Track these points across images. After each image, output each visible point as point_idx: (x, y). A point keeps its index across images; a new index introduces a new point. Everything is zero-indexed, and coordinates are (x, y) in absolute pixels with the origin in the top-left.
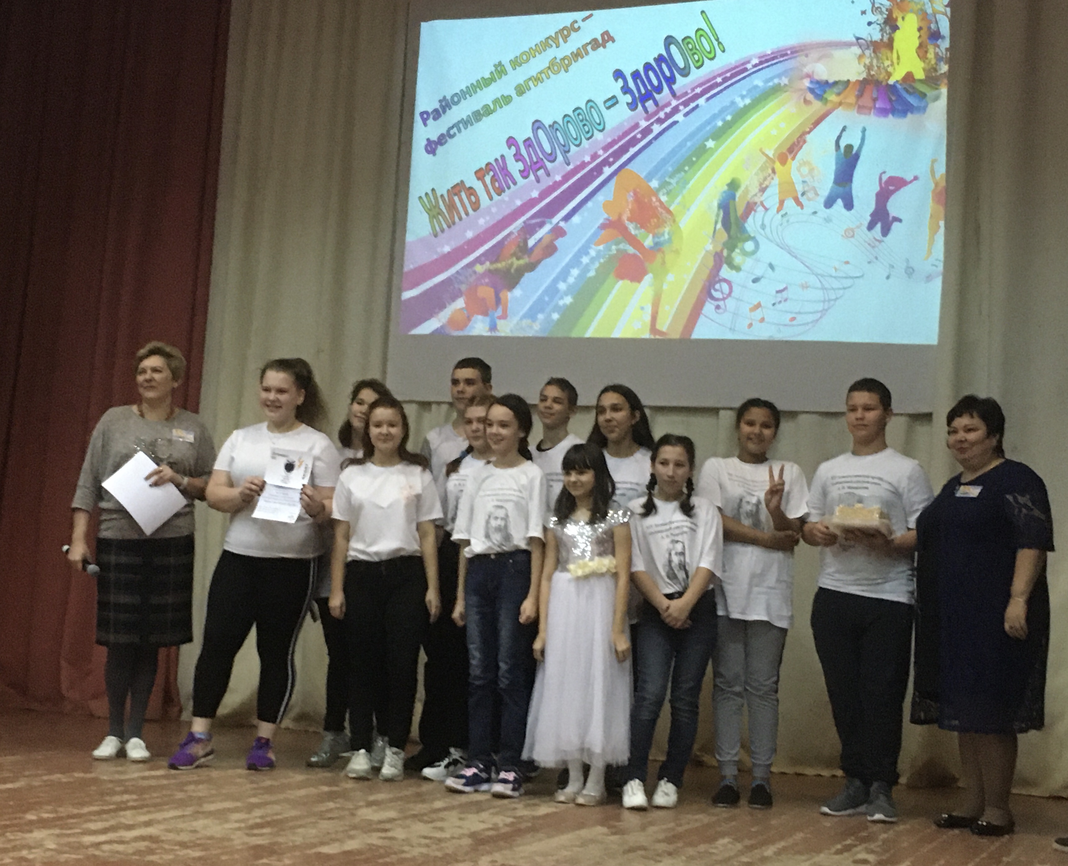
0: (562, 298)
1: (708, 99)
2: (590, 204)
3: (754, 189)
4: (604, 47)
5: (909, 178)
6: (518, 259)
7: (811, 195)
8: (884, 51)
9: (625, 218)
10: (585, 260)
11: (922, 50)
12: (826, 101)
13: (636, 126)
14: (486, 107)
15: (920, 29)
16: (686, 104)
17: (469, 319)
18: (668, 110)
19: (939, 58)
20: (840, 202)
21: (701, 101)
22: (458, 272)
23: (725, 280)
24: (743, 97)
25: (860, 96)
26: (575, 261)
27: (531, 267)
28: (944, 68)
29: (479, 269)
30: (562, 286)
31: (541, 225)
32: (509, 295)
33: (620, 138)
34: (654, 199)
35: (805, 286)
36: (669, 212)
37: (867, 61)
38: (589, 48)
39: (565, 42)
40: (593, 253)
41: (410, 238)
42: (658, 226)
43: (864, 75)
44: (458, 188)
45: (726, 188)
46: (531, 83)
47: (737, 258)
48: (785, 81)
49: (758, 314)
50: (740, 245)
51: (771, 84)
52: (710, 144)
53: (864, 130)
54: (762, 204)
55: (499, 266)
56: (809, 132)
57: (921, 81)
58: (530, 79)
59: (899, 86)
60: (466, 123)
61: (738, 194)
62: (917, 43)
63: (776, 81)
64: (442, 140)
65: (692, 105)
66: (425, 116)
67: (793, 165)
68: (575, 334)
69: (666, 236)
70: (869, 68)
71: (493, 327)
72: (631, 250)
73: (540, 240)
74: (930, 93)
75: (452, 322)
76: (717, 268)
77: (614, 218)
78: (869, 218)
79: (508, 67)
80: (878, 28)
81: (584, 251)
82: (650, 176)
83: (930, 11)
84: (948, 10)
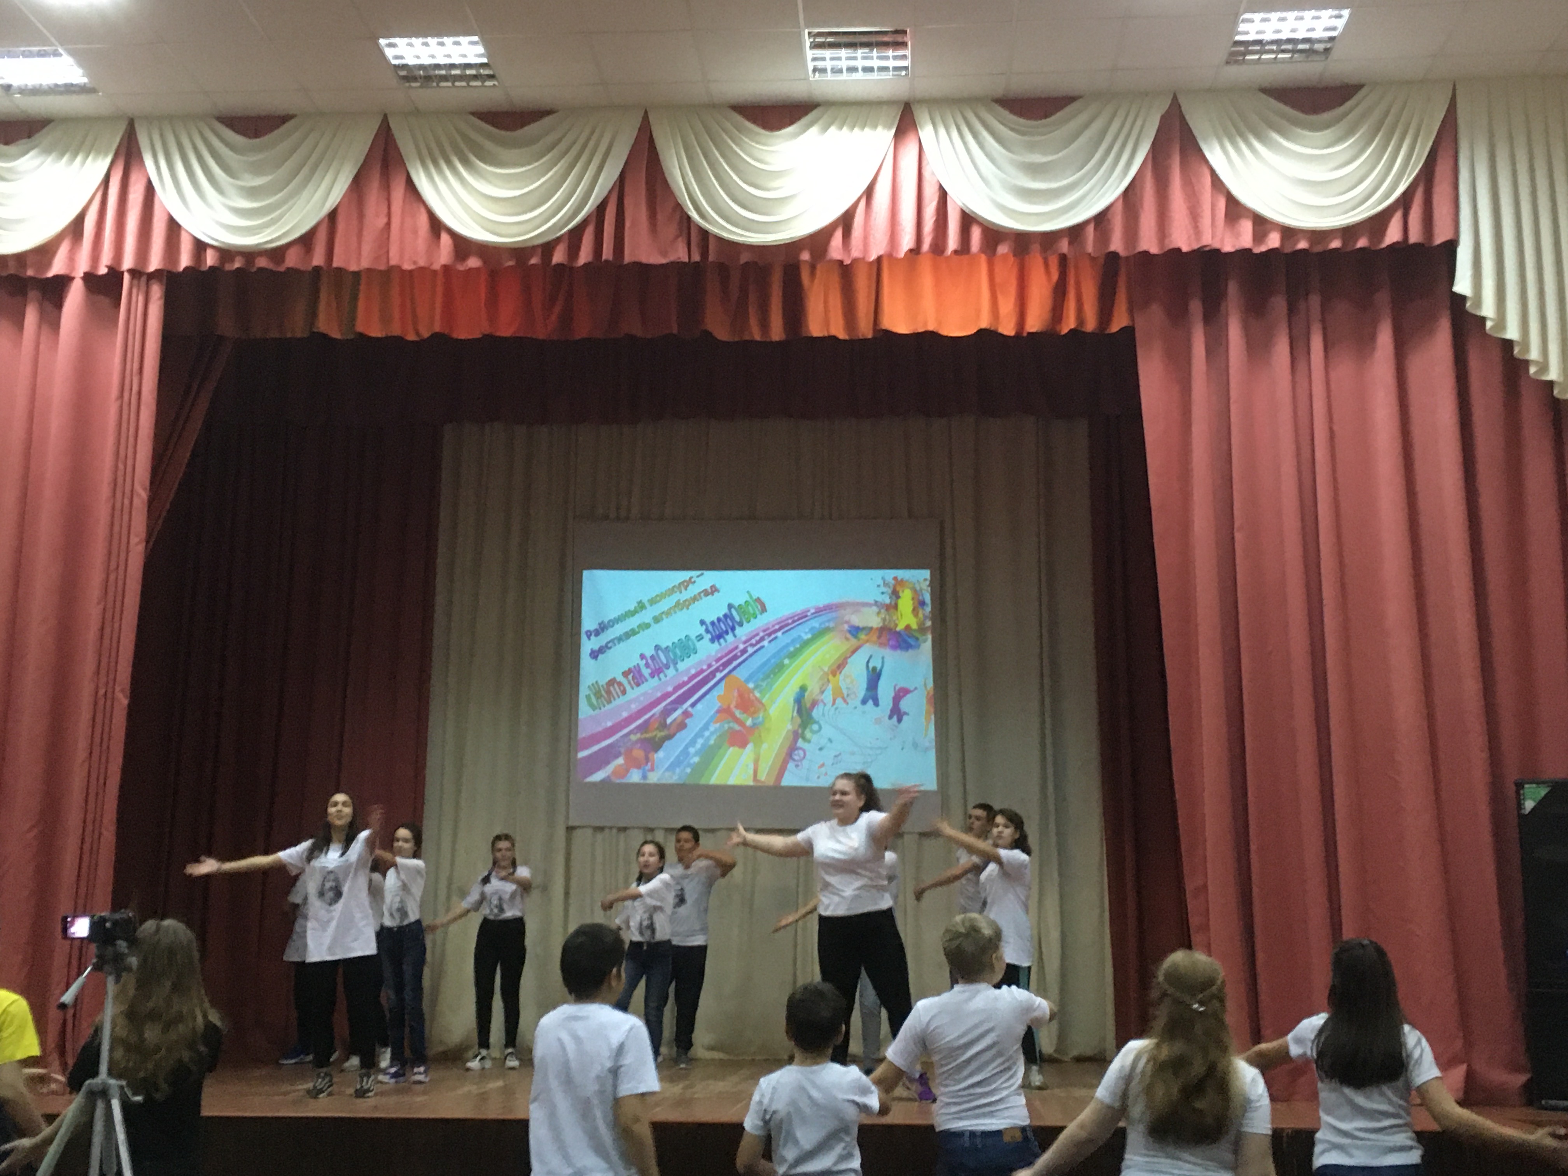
0: (692, 758)
1: (783, 633)
2: (708, 697)
3: (817, 690)
4: (713, 595)
5: (912, 689)
6: (660, 731)
7: (852, 696)
8: (892, 610)
9: (732, 706)
10: (707, 734)
11: (915, 611)
12: (859, 640)
13: (736, 648)
14: (633, 630)
15: (913, 599)
16: (769, 635)
17: (627, 771)
18: (758, 638)
19: (925, 617)
20: (870, 702)
21: (779, 634)
22: (617, 740)
23: (801, 749)
24: (806, 633)
25: (879, 637)
26: (699, 735)
27: (669, 737)
28: (929, 623)
29: (633, 738)
30: (692, 750)
31: (675, 710)
32: (656, 756)
33: (726, 655)
34: (751, 695)
35: (853, 753)
36: (761, 702)
37: (883, 616)
38: (702, 594)
39: (686, 589)
40: (712, 729)
41: (581, 716)
42: (755, 712)
43: (881, 625)
44: (612, 682)
45: (798, 690)
46: (664, 616)
47: (808, 734)
48: (832, 625)
49: (823, 769)
50: (809, 726)
51: (823, 626)
52: (786, 661)
53: (883, 658)
54: (822, 701)
55: (647, 736)
56: (850, 657)
57: (915, 630)
58: (663, 613)
59: (902, 633)
60: (620, 639)
61: (806, 694)
62: (911, 608)
63: (827, 624)
64: (601, 650)
65: (773, 636)
66: (589, 634)
67: (841, 677)
68: (703, 781)
69: (761, 719)
70: (884, 620)
71: (645, 777)
72: (737, 727)
73: (675, 720)
74: (921, 638)
75: (615, 772)
76: (795, 741)
77: (725, 707)
78: (888, 712)
79: (647, 604)
80: (888, 597)
81: (706, 727)
82: (747, 680)
83: (918, 589)
84: (929, 589)
